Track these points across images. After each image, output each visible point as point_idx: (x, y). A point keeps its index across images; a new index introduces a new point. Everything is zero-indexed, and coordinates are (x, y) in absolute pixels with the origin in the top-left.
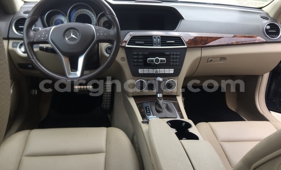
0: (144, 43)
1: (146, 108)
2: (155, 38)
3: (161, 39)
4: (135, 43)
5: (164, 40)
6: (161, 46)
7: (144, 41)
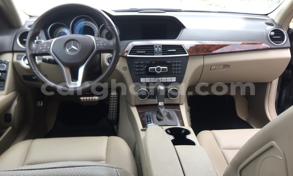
0: (146, 53)
1: (147, 117)
2: (156, 47)
3: (162, 48)
4: (136, 53)
5: (165, 49)
6: (163, 55)
7: (146, 51)
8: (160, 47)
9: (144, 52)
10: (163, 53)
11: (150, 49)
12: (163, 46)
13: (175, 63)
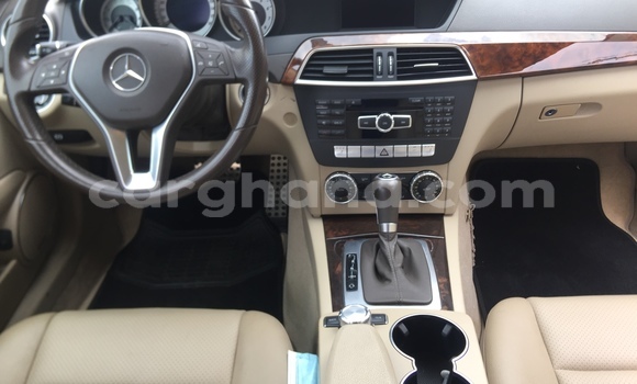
0: (349, 72)
1: (349, 260)
2: (380, 54)
3: (398, 57)
4: (321, 72)
5: (408, 59)
6: (399, 79)
7: (349, 65)
8: (391, 54)
9: (344, 70)
10: (399, 71)
11: (361, 62)
12: (400, 50)
13: (434, 102)
